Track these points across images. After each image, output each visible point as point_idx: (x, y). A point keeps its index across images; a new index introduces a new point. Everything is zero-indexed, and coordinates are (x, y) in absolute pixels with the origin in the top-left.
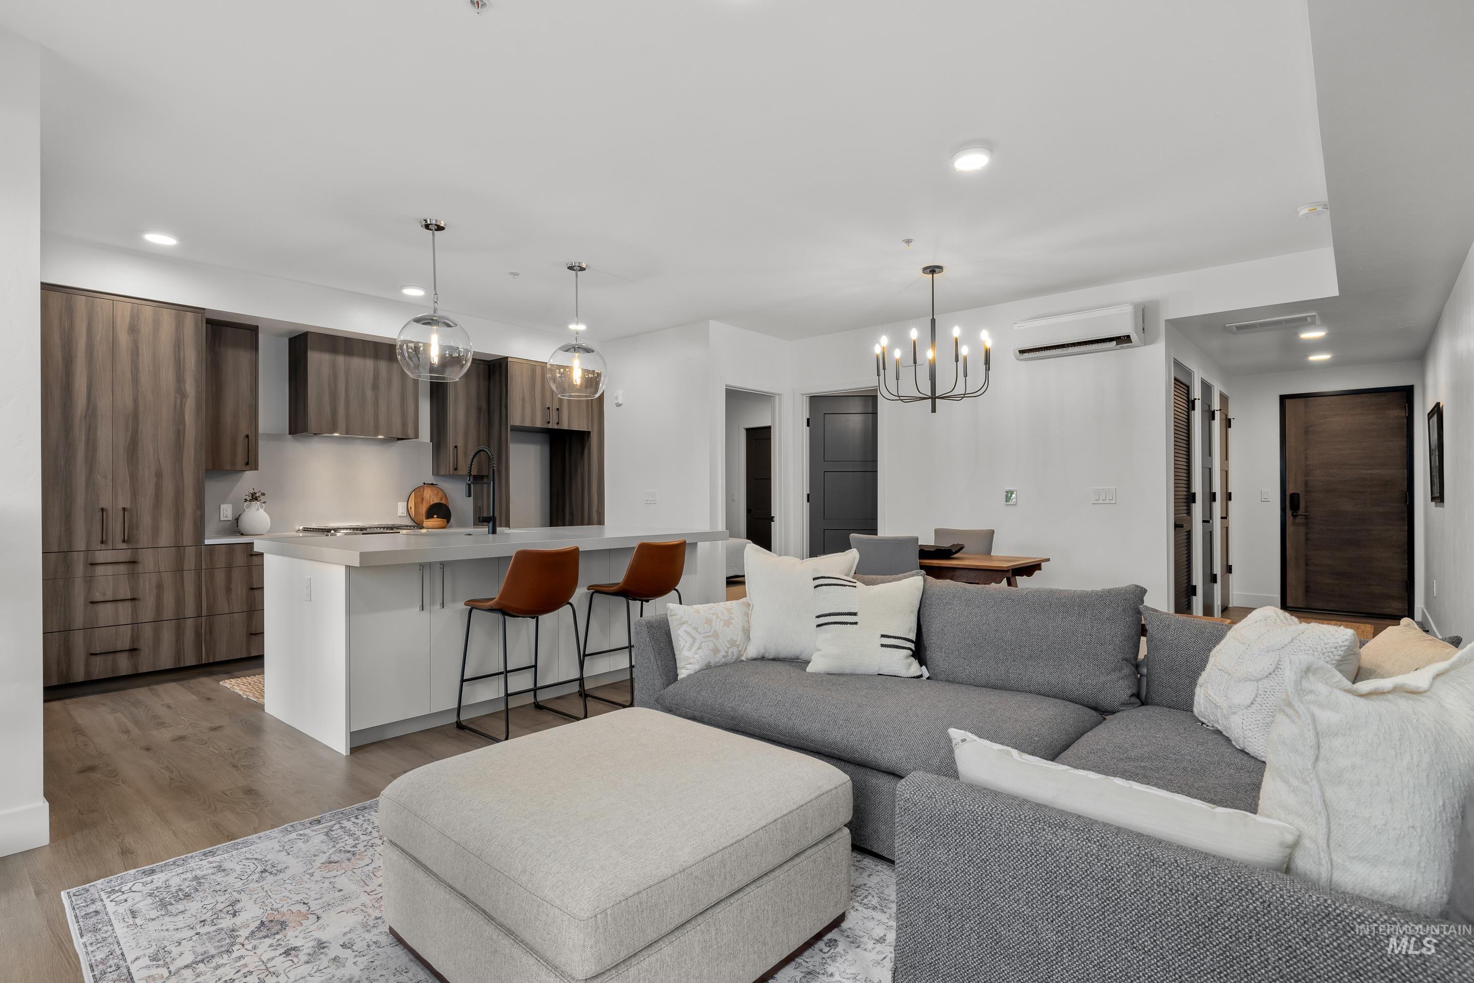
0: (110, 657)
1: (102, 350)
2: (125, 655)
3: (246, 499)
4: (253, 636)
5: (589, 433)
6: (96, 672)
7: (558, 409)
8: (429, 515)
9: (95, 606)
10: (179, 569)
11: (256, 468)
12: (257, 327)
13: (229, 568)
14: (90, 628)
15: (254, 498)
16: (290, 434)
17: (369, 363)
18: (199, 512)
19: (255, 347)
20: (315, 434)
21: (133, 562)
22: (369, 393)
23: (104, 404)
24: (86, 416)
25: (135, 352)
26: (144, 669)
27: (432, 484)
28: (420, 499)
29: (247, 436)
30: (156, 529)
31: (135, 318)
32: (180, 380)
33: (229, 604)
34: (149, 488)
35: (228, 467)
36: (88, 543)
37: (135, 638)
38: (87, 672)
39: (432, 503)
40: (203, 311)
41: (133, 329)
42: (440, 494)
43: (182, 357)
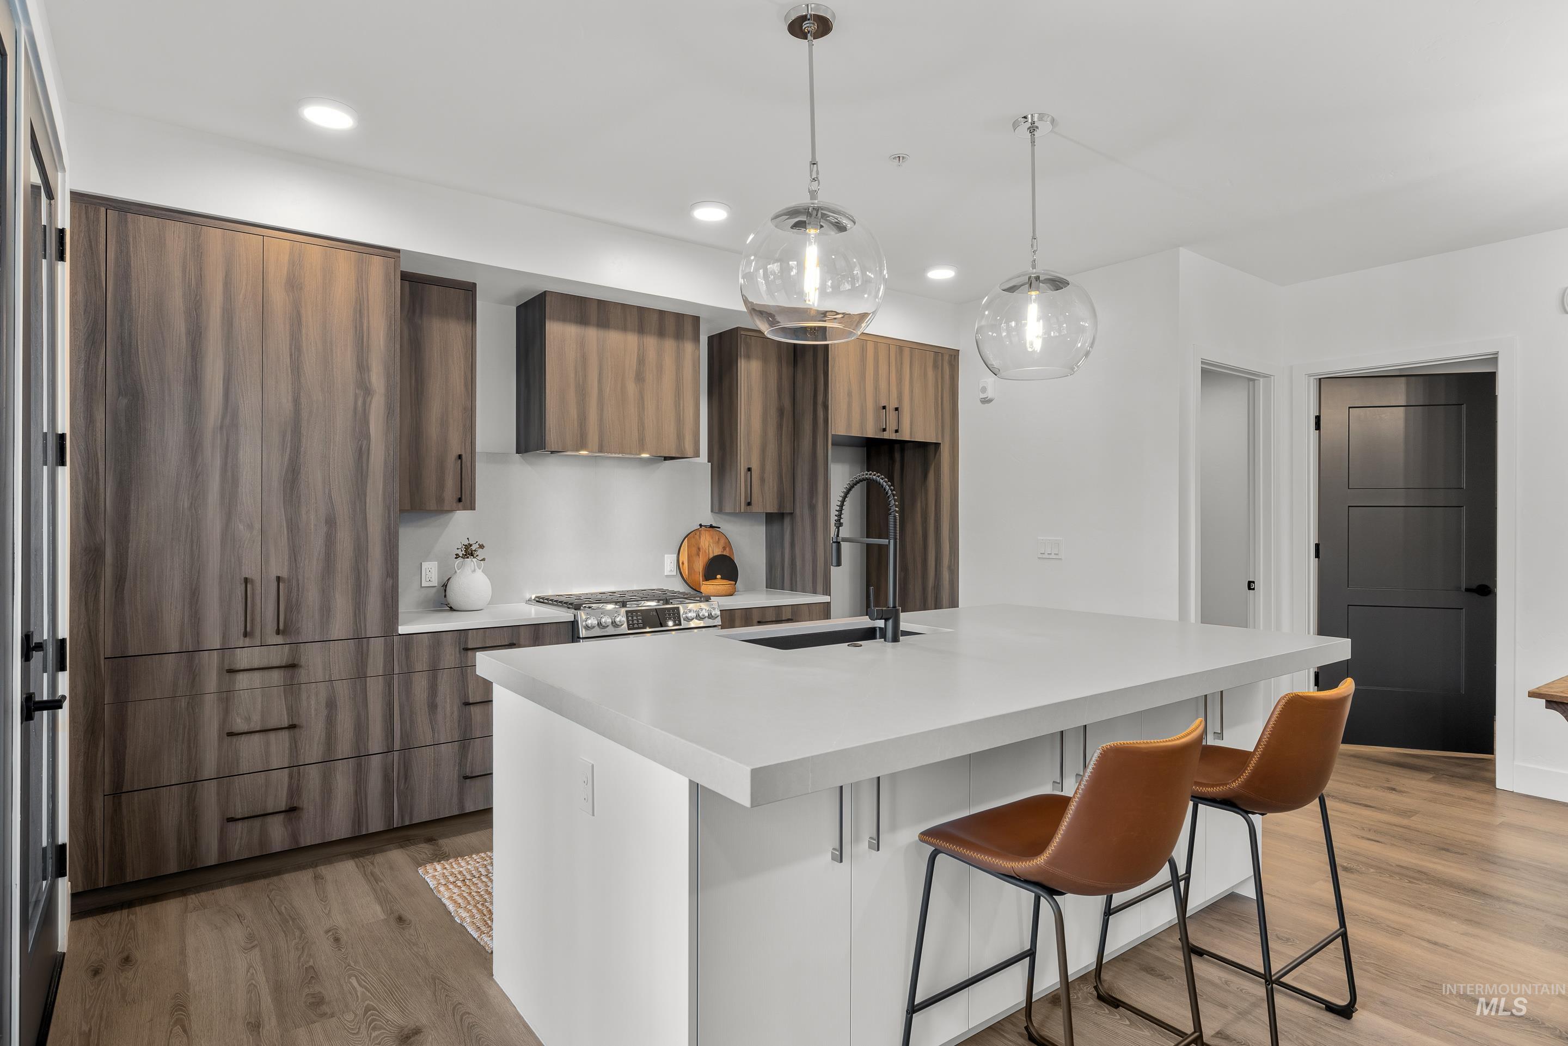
0: (257, 823)
1: (246, 320)
2: (280, 817)
3: (457, 555)
4: (468, 781)
5: (937, 445)
6: (237, 847)
7: (897, 409)
8: (709, 575)
9: (234, 739)
10: (360, 675)
11: (472, 507)
12: (474, 285)
13: (434, 670)
14: (226, 777)
15: (469, 552)
16: (518, 452)
17: (632, 340)
18: (390, 582)
19: (470, 316)
20: (552, 452)
21: (292, 666)
22: (631, 387)
23: (249, 405)
24: (221, 427)
25: (296, 321)
26: (308, 839)
27: (711, 526)
28: (696, 550)
29: (460, 457)
30: (326, 610)
31: (296, 264)
32: (362, 367)
33: (433, 730)
34: (316, 543)
35: (432, 505)
36: (225, 637)
37: (295, 790)
38: (223, 850)
39: (711, 556)
40: (396, 254)
41: (293, 285)
42: (722, 541)
43: (365, 328)
